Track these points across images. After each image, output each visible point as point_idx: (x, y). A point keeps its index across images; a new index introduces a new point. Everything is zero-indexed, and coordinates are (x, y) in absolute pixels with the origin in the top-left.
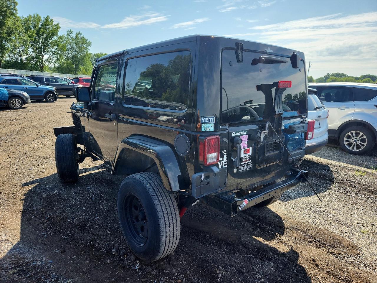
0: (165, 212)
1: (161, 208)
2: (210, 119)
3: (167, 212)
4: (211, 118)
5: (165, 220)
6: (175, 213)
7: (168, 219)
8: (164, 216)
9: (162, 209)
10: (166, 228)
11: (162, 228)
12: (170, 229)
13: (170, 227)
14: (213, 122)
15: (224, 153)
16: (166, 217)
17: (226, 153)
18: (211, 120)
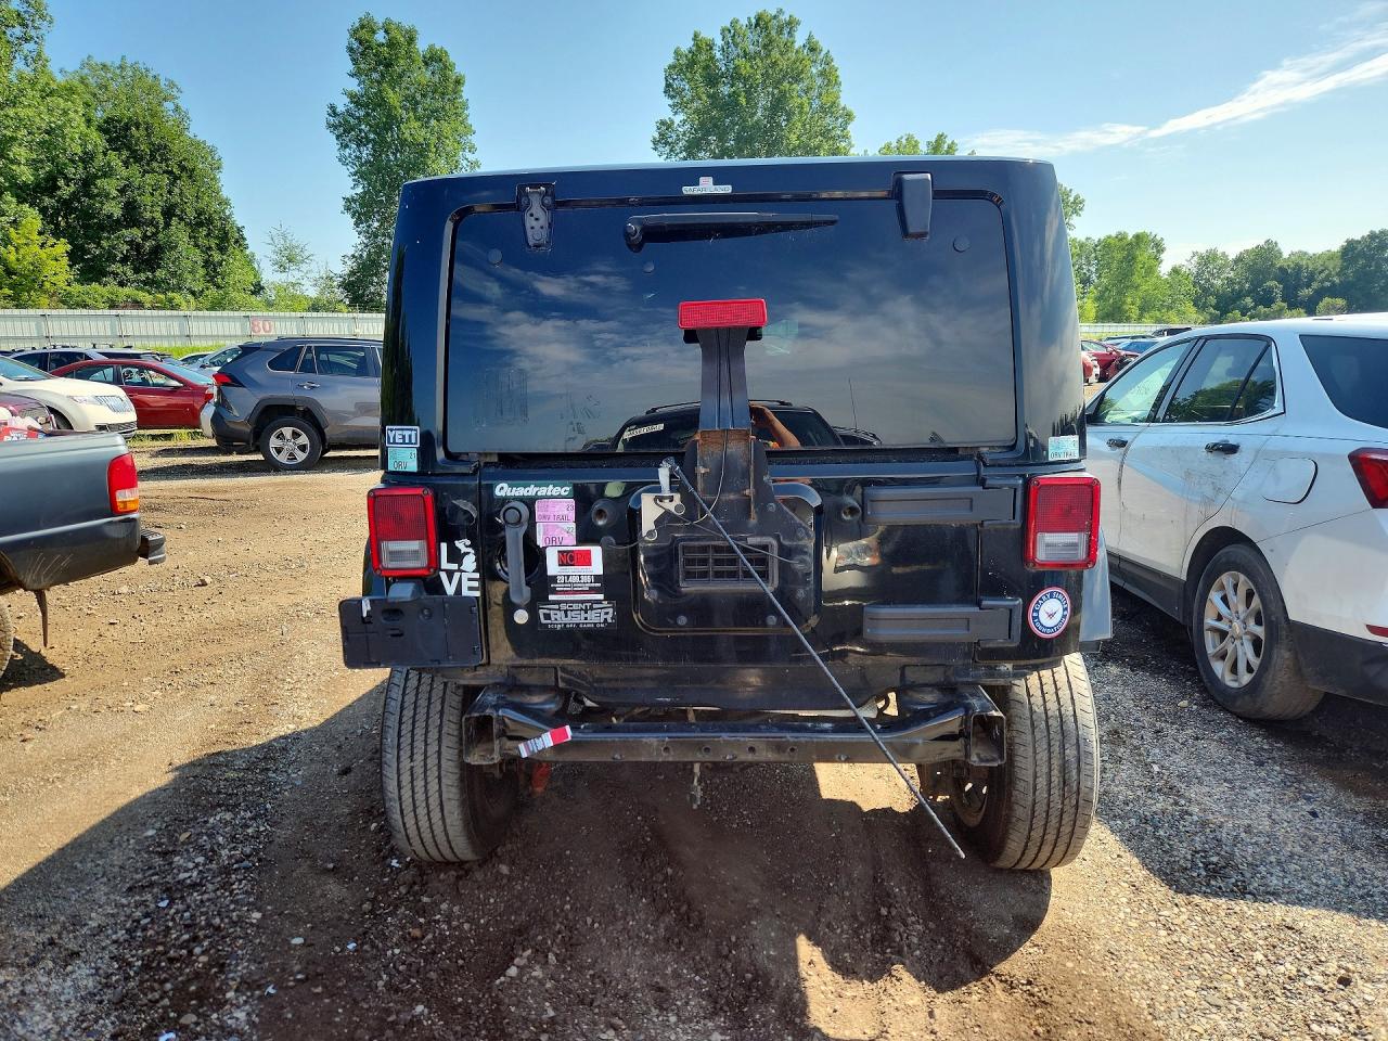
0: (408, 713)
1: (400, 699)
2: (407, 433)
3: (415, 714)
4: (409, 432)
5: (399, 736)
6: (441, 726)
7: (409, 735)
8: (400, 723)
9: (403, 702)
10: (398, 758)
11: (389, 756)
12: (412, 767)
13: (412, 761)
14: (416, 443)
15: (464, 550)
16: (406, 728)
17: (470, 550)
18: (410, 436)
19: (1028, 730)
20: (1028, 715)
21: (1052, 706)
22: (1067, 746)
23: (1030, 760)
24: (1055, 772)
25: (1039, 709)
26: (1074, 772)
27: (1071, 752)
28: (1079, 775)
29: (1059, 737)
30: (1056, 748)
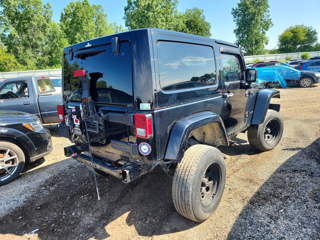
15: (67, 117)
19: (175, 180)
20: (177, 176)
21: (183, 176)
22: (183, 187)
23: (175, 188)
24: (179, 193)
25: (179, 176)
26: (184, 195)
27: (183, 189)
28: (185, 196)
29: (181, 184)
30: (180, 187)
